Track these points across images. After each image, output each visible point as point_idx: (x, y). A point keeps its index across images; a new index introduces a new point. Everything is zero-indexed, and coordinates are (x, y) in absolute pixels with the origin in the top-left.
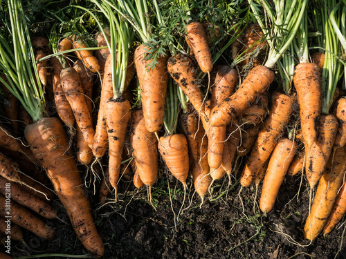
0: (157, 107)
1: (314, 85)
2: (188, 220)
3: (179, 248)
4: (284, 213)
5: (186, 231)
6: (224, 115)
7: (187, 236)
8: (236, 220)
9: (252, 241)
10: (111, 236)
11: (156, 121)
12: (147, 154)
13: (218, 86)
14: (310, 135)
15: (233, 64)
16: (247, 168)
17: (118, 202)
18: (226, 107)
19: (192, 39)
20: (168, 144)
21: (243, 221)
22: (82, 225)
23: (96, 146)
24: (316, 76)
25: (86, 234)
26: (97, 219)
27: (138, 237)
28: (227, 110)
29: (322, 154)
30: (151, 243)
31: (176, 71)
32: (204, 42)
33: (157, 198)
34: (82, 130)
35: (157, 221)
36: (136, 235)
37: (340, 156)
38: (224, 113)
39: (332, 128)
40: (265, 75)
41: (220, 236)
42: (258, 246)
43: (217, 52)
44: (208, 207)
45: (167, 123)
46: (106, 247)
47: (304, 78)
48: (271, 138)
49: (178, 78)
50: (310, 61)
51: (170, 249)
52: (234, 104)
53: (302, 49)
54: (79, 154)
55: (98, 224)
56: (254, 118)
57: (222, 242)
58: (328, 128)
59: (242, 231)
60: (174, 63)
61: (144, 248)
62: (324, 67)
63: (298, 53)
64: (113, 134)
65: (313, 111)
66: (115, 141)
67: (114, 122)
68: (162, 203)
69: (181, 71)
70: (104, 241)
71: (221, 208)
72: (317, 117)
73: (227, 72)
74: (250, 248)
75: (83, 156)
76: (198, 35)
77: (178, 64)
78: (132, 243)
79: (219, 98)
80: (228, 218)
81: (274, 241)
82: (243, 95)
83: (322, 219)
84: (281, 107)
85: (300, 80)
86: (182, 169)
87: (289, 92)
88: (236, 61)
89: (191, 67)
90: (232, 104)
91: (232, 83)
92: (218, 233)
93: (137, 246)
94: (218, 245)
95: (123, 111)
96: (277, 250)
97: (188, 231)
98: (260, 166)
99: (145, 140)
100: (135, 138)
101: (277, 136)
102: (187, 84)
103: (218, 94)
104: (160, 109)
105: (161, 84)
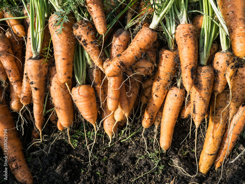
0: (66, 63)
1: (189, 41)
2: (103, 157)
3: (92, 179)
4: (181, 151)
5: (100, 165)
6: (114, 68)
7: (100, 169)
8: (140, 156)
9: (153, 174)
10: (39, 170)
11: (65, 74)
12: (62, 101)
13: (113, 45)
14: (187, 83)
15: (126, 27)
16: (146, 112)
17: (43, 141)
18: (116, 61)
19: (91, 8)
20: (77, 93)
21: (146, 157)
22: (14, 161)
23: (22, 96)
24: (191, 35)
25: (17, 168)
26: (28, 157)
27: (58, 170)
28: (117, 64)
29: (201, 99)
30: (69, 174)
31: (78, 34)
32: (100, 10)
33: (77, 139)
34: (12, 84)
35: (75, 157)
36: (56, 168)
37: (222, 101)
38: (114, 66)
39: (207, 76)
40: (147, 34)
41: (127, 169)
42: (157, 177)
43: (114, 18)
44: (118, 146)
45: (78, 76)
46: (34, 179)
47: (182, 36)
48: (161, 87)
49: (80, 39)
50: (188, 23)
51: (84, 180)
52: (123, 58)
53: (182, 12)
54: (11, 103)
55: (29, 161)
56: (143, 70)
57: (128, 174)
58: (205, 76)
59: (145, 165)
60: (77, 27)
61: (63, 179)
62: (202, 27)
63: (179, 16)
64: (34, 86)
65: (189, 63)
66: (36, 91)
67: (34, 76)
68: (81, 143)
69: (82, 34)
70: (33, 174)
71: (129, 147)
72: (193, 68)
73: (120, 34)
74: (150, 179)
75: (14, 105)
76: (95, 5)
77: (80, 29)
78: (53, 175)
79: (115, 54)
80: (135, 155)
81: (171, 174)
82: (130, 52)
83: (211, 155)
84: (166, 60)
85: (179, 38)
86: (90, 113)
87: (172, 48)
88: (129, 25)
89: (91, 30)
90: (121, 58)
91: (124, 42)
92: (126, 167)
93: (57, 177)
94: (124, 177)
95: (40, 67)
96: (173, 181)
97: (101, 166)
98: (156, 110)
99: (60, 89)
100: (52, 88)
101: (166, 84)
102: (87, 44)
103: (114, 52)
104: (68, 64)
105: (68, 45)
